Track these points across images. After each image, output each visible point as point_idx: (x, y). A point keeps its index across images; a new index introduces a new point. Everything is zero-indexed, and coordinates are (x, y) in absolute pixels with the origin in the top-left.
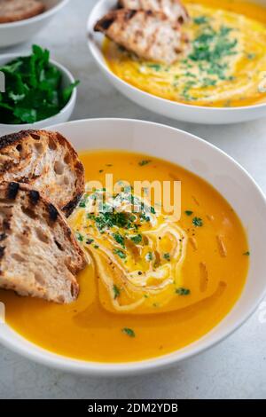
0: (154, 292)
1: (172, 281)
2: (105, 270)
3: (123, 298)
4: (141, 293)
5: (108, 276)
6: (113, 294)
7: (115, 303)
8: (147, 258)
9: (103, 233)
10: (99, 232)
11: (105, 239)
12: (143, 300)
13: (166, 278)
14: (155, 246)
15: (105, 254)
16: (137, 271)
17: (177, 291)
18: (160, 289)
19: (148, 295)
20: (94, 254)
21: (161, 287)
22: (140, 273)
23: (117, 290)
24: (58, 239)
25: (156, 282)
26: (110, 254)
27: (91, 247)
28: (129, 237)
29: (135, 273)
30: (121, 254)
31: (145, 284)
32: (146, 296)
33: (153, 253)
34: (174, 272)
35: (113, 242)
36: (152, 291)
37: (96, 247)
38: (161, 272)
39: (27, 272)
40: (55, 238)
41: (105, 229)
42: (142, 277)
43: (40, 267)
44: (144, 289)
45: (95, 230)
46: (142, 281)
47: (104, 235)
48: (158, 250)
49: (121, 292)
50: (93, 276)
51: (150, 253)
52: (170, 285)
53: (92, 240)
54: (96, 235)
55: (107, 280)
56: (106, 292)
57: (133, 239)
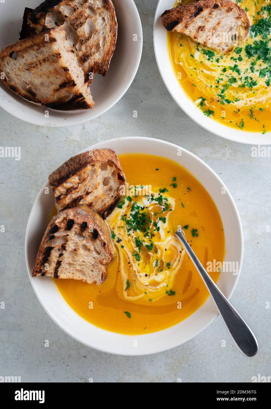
0: (152, 290)
1: (165, 285)
2: (125, 267)
3: (131, 291)
4: (143, 290)
5: (125, 272)
6: (125, 286)
7: (125, 293)
8: (154, 264)
9: (129, 235)
10: (127, 233)
11: (129, 241)
12: (143, 295)
13: (163, 281)
14: (162, 256)
15: (127, 254)
16: (145, 274)
17: (167, 292)
18: (157, 289)
19: (147, 292)
20: (120, 252)
21: (157, 288)
22: (146, 275)
23: (128, 284)
24: (97, 248)
25: (155, 284)
26: (130, 255)
27: (119, 245)
28: (145, 244)
29: (143, 274)
30: (137, 257)
31: (147, 284)
32: (146, 293)
33: (159, 262)
34: (169, 277)
35: (134, 245)
36: (151, 289)
37: (122, 247)
38: (160, 277)
39: (75, 272)
40: (95, 248)
41: (131, 232)
42: (147, 278)
43: (83, 267)
44: (146, 287)
45: (125, 231)
46: (146, 281)
47: (130, 237)
48: (163, 259)
49: (131, 286)
50: (117, 270)
51: (157, 261)
52: (164, 287)
53: (121, 240)
54: (124, 236)
55: (124, 275)
56: (122, 284)
57: (147, 246)
